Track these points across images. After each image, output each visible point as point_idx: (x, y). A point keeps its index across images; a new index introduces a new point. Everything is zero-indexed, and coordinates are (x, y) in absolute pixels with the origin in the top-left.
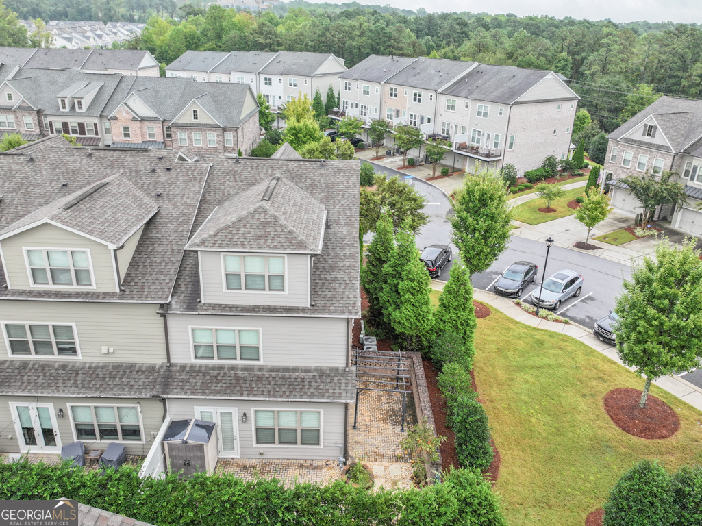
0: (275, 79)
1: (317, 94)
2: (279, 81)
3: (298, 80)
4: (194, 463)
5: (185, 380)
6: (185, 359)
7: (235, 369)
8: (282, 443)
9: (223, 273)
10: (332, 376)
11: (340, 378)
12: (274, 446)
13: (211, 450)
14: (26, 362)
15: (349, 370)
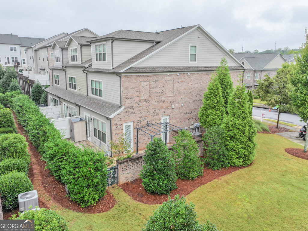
4: (72, 131)
5: (84, 100)
6: (90, 94)
7: (96, 99)
8: (99, 138)
9: (95, 53)
10: (114, 107)
11: (116, 108)
12: (97, 139)
13: (79, 128)
14: (70, 91)
15: (120, 107)
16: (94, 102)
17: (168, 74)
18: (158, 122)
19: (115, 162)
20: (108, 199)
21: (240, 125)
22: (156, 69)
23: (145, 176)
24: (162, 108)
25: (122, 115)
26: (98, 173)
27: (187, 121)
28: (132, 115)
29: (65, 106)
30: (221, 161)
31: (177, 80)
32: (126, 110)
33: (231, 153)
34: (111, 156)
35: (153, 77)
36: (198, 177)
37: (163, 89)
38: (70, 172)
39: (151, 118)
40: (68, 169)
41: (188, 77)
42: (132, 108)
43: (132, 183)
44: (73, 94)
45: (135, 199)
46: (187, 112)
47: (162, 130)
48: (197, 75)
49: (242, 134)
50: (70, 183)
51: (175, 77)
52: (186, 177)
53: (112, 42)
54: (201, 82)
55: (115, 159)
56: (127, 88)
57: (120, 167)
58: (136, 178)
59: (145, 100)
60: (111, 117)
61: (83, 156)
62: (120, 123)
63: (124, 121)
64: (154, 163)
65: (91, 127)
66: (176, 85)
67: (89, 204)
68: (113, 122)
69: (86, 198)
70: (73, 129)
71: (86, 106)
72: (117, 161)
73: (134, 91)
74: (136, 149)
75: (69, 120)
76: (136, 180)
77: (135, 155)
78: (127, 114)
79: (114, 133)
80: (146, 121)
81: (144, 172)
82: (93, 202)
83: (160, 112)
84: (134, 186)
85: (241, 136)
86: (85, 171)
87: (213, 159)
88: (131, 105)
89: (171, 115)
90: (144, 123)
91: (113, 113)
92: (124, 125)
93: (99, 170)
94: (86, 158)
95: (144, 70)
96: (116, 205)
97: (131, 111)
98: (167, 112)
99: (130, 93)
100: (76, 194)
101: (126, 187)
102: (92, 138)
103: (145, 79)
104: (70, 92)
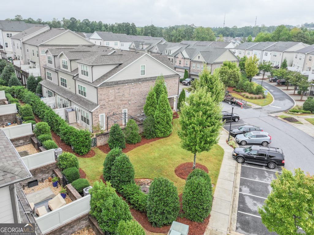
0: (269, 53)
1: (285, 60)
2: (270, 54)
3: (277, 54)
4: (67, 117)
5: (74, 97)
6: (78, 93)
7: (82, 98)
8: (85, 122)
9: (81, 70)
10: (94, 105)
11: (94, 106)
12: (84, 122)
13: (71, 116)
14: (62, 87)
15: (98, 105)
16: (81, 100)
17: (126, 84)
18: (120, 112)
19: (95, 136)
20: (92, 152)
21: (162, 116)
22: (119, 83)
23: (110, 142)
24: (123, 104)
25: (99, 109)
26: (87, 140)
27: (139, 111)
28: (104, 109)
29: (59, 98)
30: (152, 135)
31: (132, 87)
32: (101, 107)
33: (157, 130)
34: (93, 132)
35: (117, 87)
36: (138, 142)
37: (123, 93)
38: (74, 140)
39: (116, 110)
40: (73, 139)
41: (139, 85)
42: (104, 105)
43: (104, 145)
44: (65, 90)
45: (105, 153)
46: (139, 105)
47: (123, 117)
48: (146, 83)
49: (163, 121)
50: (75, 145)
51: (131, 85)
52: (131, 142)
53: (92, 67)
54: (149, 87)
55: (95, 134)
56: (101, 95)
57: (98, 138)
58: (106, 143)
59: (112, 101)
60: (92, 111)
61: (80, 133)
62: (97, 114)
63: (100, 113)
64: (114, 136)
65: (80, 115)
66: (132, 90)
67: (84, 153)
68: (93, 114)
69: (82, 151)
70: (68, 116)
71: (76, 102)
72: (96, 135)
73: (106, 96)
74: (107, 128)
75: (64, 110)
76: (106, 144)
77: (106, 132)
78: (101, 109)
79: (94, 120)
80: (113, 112)
81: (109, 140)
82: (85, 153)
83: (122, 106)
84: (105, 147)
85: (162, 122)
86: (82, 139)
87: (147, 134)
88: (104, 104)
89: (128, 108)
90: (112, 113)
91: (93, 109)
92: (100, 115)
93: (87, 139)
94: (81, 134)
95: (111, 83)
96: (96, 155)
97: (104, 107)
98: (126, 106)
99: (103, 97)
100: (78, 149)
101: (101, 148)
102: (80, 121)
103: (112, 88)
104: (62, 89)
